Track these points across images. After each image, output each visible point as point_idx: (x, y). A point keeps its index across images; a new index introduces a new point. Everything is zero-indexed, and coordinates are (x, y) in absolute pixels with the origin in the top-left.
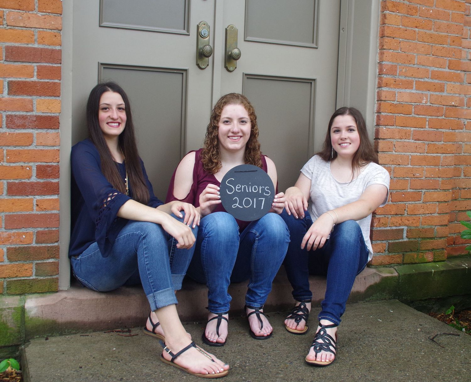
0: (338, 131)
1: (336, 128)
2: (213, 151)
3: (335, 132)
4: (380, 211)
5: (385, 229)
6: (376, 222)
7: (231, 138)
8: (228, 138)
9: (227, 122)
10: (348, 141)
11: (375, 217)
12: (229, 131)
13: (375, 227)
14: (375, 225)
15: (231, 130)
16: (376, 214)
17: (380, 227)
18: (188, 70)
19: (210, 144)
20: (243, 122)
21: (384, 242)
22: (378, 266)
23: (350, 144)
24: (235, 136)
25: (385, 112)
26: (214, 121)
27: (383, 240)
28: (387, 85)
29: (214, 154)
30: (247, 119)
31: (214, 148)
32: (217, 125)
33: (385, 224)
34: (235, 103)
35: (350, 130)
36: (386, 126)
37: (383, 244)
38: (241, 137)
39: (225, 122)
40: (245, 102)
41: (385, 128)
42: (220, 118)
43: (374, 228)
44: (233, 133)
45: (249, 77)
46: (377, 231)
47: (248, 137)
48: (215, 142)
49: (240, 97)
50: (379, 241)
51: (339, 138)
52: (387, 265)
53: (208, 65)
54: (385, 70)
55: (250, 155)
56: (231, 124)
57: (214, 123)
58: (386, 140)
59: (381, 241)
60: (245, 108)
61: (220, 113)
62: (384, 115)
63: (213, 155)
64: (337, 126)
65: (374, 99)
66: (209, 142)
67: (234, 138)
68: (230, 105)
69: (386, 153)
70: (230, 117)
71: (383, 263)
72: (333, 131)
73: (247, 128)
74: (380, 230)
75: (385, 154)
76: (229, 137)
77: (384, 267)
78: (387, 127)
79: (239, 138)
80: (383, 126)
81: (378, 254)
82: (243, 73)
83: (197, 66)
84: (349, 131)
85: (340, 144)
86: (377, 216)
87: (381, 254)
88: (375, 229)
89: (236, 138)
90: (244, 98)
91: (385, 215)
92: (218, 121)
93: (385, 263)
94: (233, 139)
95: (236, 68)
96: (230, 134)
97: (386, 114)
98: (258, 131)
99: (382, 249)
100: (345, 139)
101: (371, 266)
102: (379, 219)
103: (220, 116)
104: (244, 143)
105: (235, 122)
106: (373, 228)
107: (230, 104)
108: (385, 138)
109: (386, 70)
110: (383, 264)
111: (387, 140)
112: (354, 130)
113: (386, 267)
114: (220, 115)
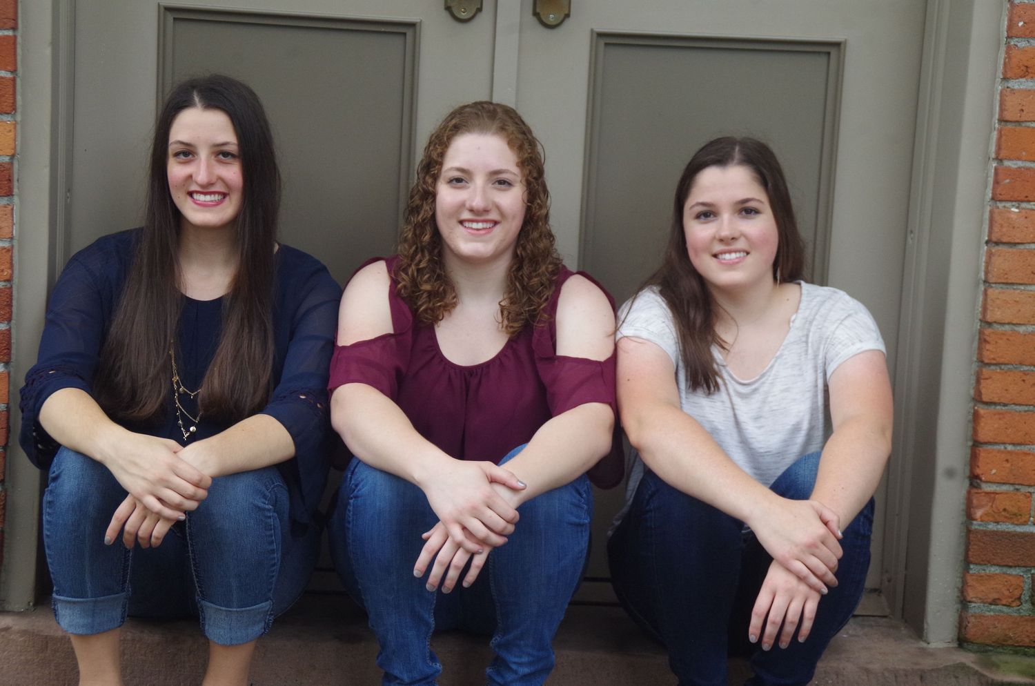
0: (708, 213)
1: (703, 204)
2: (420, 261)
3: (698, 217)
4: (994, 471)
5: (1019, 529)
6: (982, 506)
7: (467, 224)
8: (460, 227)
9: (459, 180)
10: (741, 244)
11: (978, 487)
12: (462, 206)
13: (976, 520)
14: (979, 513)
15: (467, 205)
16: (981, 480)
17: (997, 523)
18: (418, 27)
19: (415, 243)
20: (502, 182)
21: (1014, 572)
22: (991, 646)
23: (748, 253)
24: (477, 221)
25: (1019, 159)
26: (424, 178)
27: (1011, 567)
28: (1030, 71)
29: (424, 268)
30: (515, 174)
31: (422, 251)
32: (430, 188)
33: (1015, 514)
34: (483, 129)
36: (1022, 201)
37: (1010, 578)
38: (496, 223)
39: (454, 182)
40: (511, 128)
41: (1017, 208)
42: (440, 170)
43: (975, 522)
44: (472, 210)
45: (609, 41)
46: (985, 533)
48: (426, 235)
49: (500, 114)
50: (997, 568)
51: (714, 238)
52: (1028, 647)
53: (480, 10)
54: (1021, 24)
56: (469, 187)
57: (425, 182)
58: (1022, 247)
59: (1005, 569)
60: (509, 144)
61: (442, 155)
62: (1016, 167)
63: (418, 270)
65: (992, 115)
67: (475, 225)
68: (468, 134)
69: (1022, 288)
70: (465, 167)
71: (1011, 638)
72: (694, 215)
74: (995, 533)
75: (1019, 291)
76: (461, 222)
77: (1016, 653)
78: (1024, 205)
79: (488, 225)
80: (1008, 204)
81: (993, 607)
82: (592, 31)
83: (445, 14)
84: (744, 213)
85: (715, 256)
86: (987, 488)
87: (1005, 609)
88: (976, 525)
89: (480, 225)
91: (1017, 487)
92: (435, 178)
93: (1017, 642)
94: (472, 228)
95: (567, 16)
96: (466, 215)
97: (1020, 164)
99: (1007, 593)
100: (733, 239)
101: (965, 644)
102: (992, 495)
103: (441, 164)
104: (504, 240)
105: (479, 181)
106: (972, 524)
107: (469, 131)
108: (1017, 241)
109: (1025, 23)
110: (1010, 642)
111: (1027, 246)
112: (756, 212)
113: (1025, 654)
114: (440, 160)
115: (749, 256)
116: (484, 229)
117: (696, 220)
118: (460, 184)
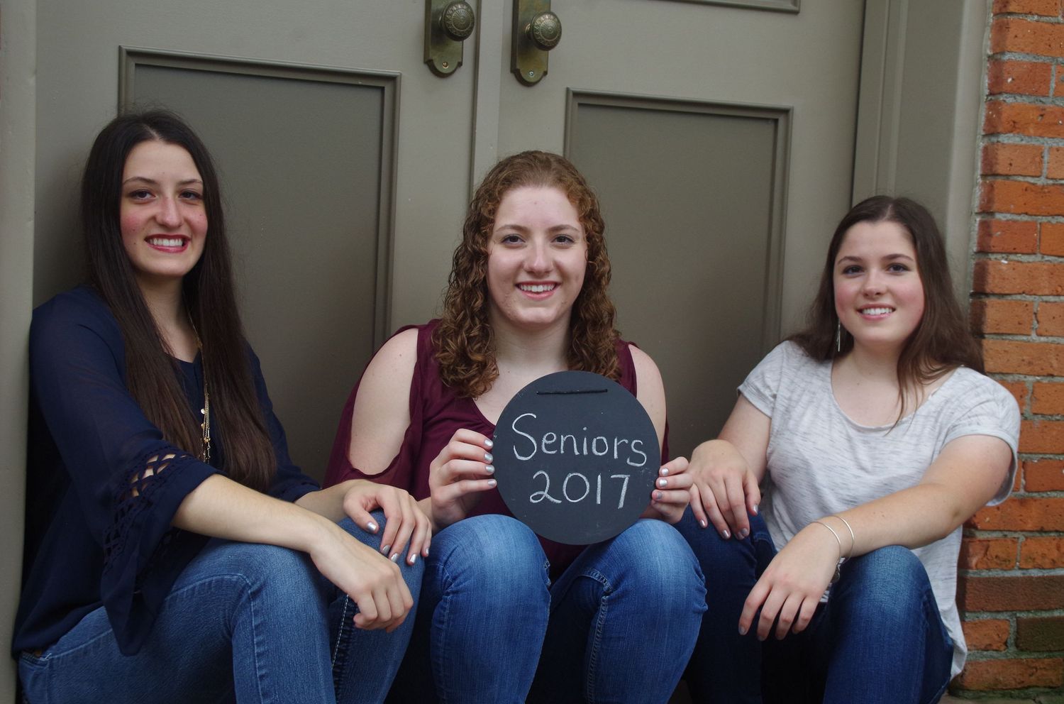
0: (857, 268)
1: (851, 258)
2: (471, 328)
3: (846, 271)
4: (988, 519)
5: (1008, 574)
6: (976, 554)
7: (525, 288)
8: (518, 291)
9: (513, 239)
10: (887, 301)
11: (972, 536)
12: (520, 267)
13: (971, 568)
14: (974, 561)
15: (526, 265)
16: (976, 528)
17: (989, 569)
18: (398, 79)
19: (463, 308)
20: (561, 239)
21: (1001, 616)
22: (985, 692)
23: (894, 310)
24: (537, 284)
25: (1008, 212)
26: (474, 238)
27: (998, 612)
28: (1017, 126)
29: (475, 336)
30: (576, 230)
31: (473, 319)
32: (482, 249)
33: (1005, 561)
34: (538, 182)
35: (893, 266)
36: (1011, 253)
37: (999, 623)
38: (556, 285)
39: (509, 241)
40: (569, 179)
41: (1006, 260)
42: (492, 229)
43: (970, 571)
44: (531, 272)
45: (584, 101)
46: (980, 580)
47: (576, 286)
48: (477, 300)
49: (555, 165)
50: (988, 614)
51: (859, 293)
52: (1014, 689)
53: (460, 64)
54: (1010, 80)
55: (584, 340)
56: (526, 246)
57: (475, 242)
58: (1009, 298)
59: (994, 615)
60: (568, 197)
61: (493, 212)
62: (1004, 219)
63: (469, 338)
64: (855, 254)
65: (974, 169)
66: (459, 300)
67: (534, 289)
68: (521, 187)
69: (1010, 337)
70: (522, 224)
71: (1000, 682)
72: (842, 270)
73: (573, 258)
74: (988, 580)
75: (1007, 341)
76: (518, 285)
77: (1004, 696)
78: (1012, 257)
79: (550, 288)
80: (999, 256)
81: (985, 653)
82: (568, 90)
83: (425, 68)
84: (892, 269)
85: (860, 311)
86: (981, 536)
87: (995, 654)
88: (971, 574)
89: (541, 288)
90: (567, 168)
91: (1006, 533)
92: (487, 238)
93: (1006, 685)
94: (531, 292)
95: (546, 73)
96: (524, 277)
97: (1009, 216)
98: (607, 268)
99: (996, 637)
100: (878, 294)
101: (961, 692)
102: (985, 543)
103: (493, 221)
104: (565, 303)
105: (539, 239)
106: (968, 572)
107: (523, 184)
108: (1007, 292)
109: (1013, 79)
110: (1000, 686)
111: (1014, 297)
112: (905, 268)
113: (1011, 696)
114: (492, 217)
115: (895, 312)
116: (544, 292)
117: (844, 275)
118: (515, 244)
